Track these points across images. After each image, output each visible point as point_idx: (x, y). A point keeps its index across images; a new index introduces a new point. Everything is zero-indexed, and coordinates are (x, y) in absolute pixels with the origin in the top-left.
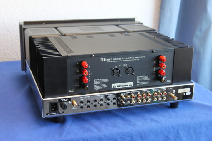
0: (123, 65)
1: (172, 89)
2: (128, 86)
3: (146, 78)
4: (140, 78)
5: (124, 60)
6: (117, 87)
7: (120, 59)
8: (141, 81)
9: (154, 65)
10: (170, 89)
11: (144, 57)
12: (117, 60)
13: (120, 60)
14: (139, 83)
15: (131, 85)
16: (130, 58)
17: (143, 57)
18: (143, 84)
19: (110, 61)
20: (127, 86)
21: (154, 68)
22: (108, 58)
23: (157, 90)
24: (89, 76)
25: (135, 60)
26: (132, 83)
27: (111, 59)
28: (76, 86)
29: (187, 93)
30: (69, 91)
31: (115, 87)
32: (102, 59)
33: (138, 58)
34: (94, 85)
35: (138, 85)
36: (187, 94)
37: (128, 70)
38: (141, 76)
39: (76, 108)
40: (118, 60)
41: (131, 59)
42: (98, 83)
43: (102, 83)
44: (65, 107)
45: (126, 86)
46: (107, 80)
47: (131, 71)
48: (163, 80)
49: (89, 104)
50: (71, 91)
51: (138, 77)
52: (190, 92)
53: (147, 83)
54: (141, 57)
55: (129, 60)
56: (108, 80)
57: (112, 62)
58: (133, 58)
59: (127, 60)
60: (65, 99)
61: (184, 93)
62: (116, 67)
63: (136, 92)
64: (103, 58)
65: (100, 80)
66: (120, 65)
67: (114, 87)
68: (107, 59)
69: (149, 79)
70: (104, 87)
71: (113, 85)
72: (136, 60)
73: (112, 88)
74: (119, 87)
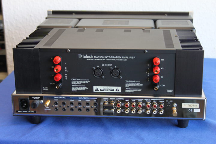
0: (107, 65)
1: (172, 101)
2: (115, 91)
3: (138, 84)
4: (129, 83)
5: (107, 59)
6: (100, 91)
7: (103, 57)
8: (131, 87)
9: (148, 69)
10: (169, 102)
11: (134, 57)
12: (99, 58)
13: (102, 59)
14: (129, 89)
15: (118, 91)
16: (115, 57)
17: (132, 57)
18: (134, 91)
19: (91, 58)
20: (113, 91)
21: (147, 72)
22: (87, 55)
23: (151, 100)
24: (66, 74)
25: (121, 60)
26: (119, 88)
27: (92, 57)
28: (51, 84)
29: (194, 109)
30: (43, 89)
31: (98, 90)
32: (80, 56)
33: (127, 59)
34: (72, 85)
35: (127, 91)
36: (195, 111)
37: (113, 72)
38: (131, 80)
39: (50, 109)
40: (101, 58)
41: (117, 59)
42: (77, 84)
43: (81, 83)
44: (35, 106)
45: (111, 91)
46: (87, 81)
47: (118, 73)
48: (156, 89)
49: (64, 106)
50: (46, 89)
51: (126, 81)
52: (199, 109)
53: (140, 90)
54: (130, 57)
55: (115, 60)
56: (89, 81)
57: (92, 60)
58: (120, 57)
59: (112, 59)
60: (37, 97)
61: (191, 109)
62: (98, 66)
63: (123, 99)
64: (82, 55)
65: (79, 80)
66: (103, 65)
67: (96, 90)
68: (86, 57)
69: (142, 85)
70: (84, 88)
71: (95, 88)
72: (123, 60)
73: (94, 91)
74: (103, 90)
